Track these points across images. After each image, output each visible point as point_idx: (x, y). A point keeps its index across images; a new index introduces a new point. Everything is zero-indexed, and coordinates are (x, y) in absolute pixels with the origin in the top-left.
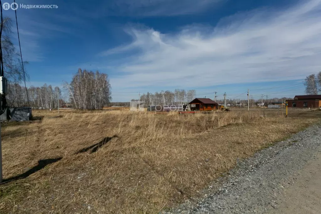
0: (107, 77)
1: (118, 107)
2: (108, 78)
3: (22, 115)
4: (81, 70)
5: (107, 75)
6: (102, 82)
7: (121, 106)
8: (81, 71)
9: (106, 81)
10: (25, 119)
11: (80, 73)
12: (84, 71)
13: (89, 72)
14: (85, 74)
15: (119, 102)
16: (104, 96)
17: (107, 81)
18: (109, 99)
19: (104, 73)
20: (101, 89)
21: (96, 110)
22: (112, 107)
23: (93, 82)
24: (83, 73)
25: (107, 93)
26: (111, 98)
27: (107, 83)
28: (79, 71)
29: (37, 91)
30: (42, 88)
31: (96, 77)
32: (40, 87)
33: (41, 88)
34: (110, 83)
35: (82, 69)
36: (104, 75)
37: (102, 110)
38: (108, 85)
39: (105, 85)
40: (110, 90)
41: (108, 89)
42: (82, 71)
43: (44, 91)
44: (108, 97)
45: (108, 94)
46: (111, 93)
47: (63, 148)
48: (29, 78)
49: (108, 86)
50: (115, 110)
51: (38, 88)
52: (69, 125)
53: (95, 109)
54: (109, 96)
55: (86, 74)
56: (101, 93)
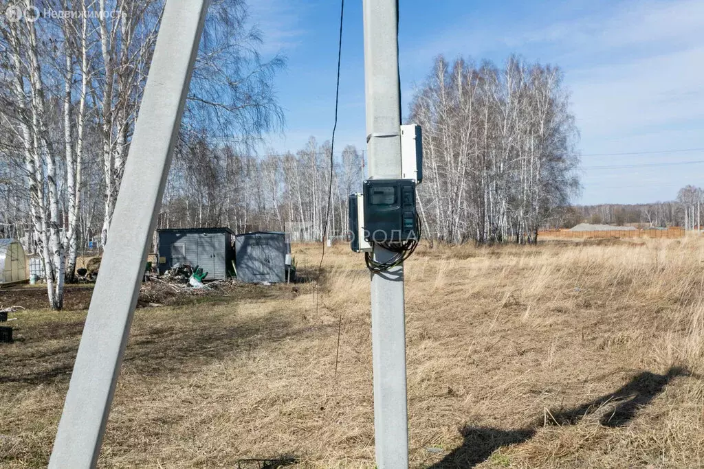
0: (557, 82)
1: (606, 228)
2: (562, 85)
3: (266, 262)
4: (442, 60)
5: (557, 69)
6: (536, 110)
7: (620, 222)
8: (445, 65)
9: (552, 103)
10: (274, 278)
11: (441, 76)
12: (456, 67)
13: (478, 68)
14: (460, 79)
15: (611, 206)
16: (545, 173)
17: (560, 100)
18: (568, 190)
19: (543, 65)
20: (530, 143)
21: (506, 243)
22: (577, 228)
23: (495, 109)
24: (454, 78)
25: (559, 159)
26: (575, 183)
27: (556, 110)
28: (435, 69)
29: (287, 170)
30: (303, 153)
31: (506, 89)
32: (294, 152)
33: (297, 157)
34: (570, 110)
35: (447, 60)
36: (541, 73)
37: (535, 242)
38: (561, 123)
39: (547, 121)
40: (569, 143)
41: (563, 141)
42: (450, 69)
43: (310, 167)
44: (564, 183)
45: (561, 165)
46: (576, 160)
47: (469, 398)
48: (282, 119)
49: (563, 128)
50: (599, 243)
51: (288, 158)
52: (433, 307)
53: (500, 238)
54: (568, 175)
55: (465, 77)
56: (529, 161)
